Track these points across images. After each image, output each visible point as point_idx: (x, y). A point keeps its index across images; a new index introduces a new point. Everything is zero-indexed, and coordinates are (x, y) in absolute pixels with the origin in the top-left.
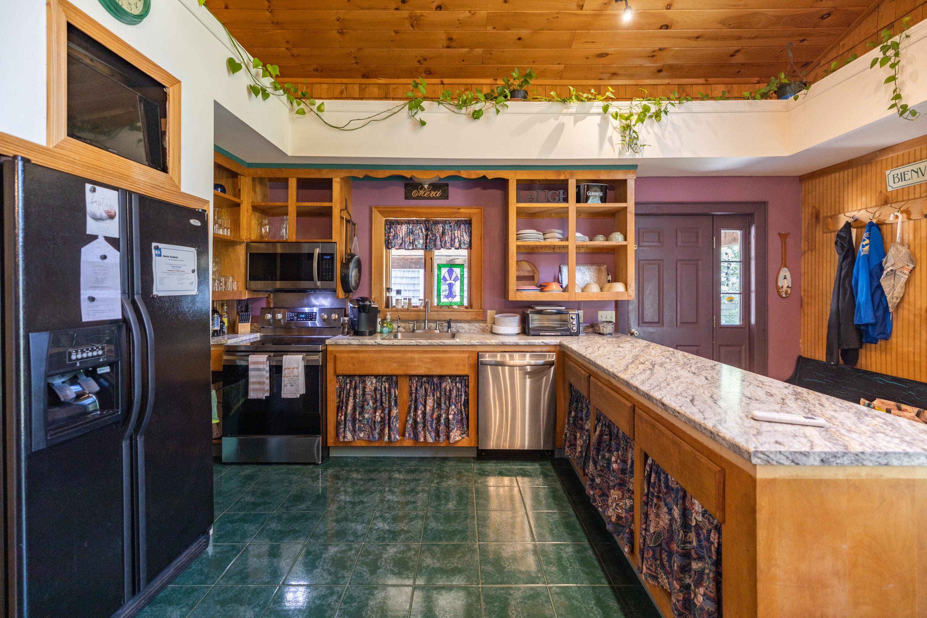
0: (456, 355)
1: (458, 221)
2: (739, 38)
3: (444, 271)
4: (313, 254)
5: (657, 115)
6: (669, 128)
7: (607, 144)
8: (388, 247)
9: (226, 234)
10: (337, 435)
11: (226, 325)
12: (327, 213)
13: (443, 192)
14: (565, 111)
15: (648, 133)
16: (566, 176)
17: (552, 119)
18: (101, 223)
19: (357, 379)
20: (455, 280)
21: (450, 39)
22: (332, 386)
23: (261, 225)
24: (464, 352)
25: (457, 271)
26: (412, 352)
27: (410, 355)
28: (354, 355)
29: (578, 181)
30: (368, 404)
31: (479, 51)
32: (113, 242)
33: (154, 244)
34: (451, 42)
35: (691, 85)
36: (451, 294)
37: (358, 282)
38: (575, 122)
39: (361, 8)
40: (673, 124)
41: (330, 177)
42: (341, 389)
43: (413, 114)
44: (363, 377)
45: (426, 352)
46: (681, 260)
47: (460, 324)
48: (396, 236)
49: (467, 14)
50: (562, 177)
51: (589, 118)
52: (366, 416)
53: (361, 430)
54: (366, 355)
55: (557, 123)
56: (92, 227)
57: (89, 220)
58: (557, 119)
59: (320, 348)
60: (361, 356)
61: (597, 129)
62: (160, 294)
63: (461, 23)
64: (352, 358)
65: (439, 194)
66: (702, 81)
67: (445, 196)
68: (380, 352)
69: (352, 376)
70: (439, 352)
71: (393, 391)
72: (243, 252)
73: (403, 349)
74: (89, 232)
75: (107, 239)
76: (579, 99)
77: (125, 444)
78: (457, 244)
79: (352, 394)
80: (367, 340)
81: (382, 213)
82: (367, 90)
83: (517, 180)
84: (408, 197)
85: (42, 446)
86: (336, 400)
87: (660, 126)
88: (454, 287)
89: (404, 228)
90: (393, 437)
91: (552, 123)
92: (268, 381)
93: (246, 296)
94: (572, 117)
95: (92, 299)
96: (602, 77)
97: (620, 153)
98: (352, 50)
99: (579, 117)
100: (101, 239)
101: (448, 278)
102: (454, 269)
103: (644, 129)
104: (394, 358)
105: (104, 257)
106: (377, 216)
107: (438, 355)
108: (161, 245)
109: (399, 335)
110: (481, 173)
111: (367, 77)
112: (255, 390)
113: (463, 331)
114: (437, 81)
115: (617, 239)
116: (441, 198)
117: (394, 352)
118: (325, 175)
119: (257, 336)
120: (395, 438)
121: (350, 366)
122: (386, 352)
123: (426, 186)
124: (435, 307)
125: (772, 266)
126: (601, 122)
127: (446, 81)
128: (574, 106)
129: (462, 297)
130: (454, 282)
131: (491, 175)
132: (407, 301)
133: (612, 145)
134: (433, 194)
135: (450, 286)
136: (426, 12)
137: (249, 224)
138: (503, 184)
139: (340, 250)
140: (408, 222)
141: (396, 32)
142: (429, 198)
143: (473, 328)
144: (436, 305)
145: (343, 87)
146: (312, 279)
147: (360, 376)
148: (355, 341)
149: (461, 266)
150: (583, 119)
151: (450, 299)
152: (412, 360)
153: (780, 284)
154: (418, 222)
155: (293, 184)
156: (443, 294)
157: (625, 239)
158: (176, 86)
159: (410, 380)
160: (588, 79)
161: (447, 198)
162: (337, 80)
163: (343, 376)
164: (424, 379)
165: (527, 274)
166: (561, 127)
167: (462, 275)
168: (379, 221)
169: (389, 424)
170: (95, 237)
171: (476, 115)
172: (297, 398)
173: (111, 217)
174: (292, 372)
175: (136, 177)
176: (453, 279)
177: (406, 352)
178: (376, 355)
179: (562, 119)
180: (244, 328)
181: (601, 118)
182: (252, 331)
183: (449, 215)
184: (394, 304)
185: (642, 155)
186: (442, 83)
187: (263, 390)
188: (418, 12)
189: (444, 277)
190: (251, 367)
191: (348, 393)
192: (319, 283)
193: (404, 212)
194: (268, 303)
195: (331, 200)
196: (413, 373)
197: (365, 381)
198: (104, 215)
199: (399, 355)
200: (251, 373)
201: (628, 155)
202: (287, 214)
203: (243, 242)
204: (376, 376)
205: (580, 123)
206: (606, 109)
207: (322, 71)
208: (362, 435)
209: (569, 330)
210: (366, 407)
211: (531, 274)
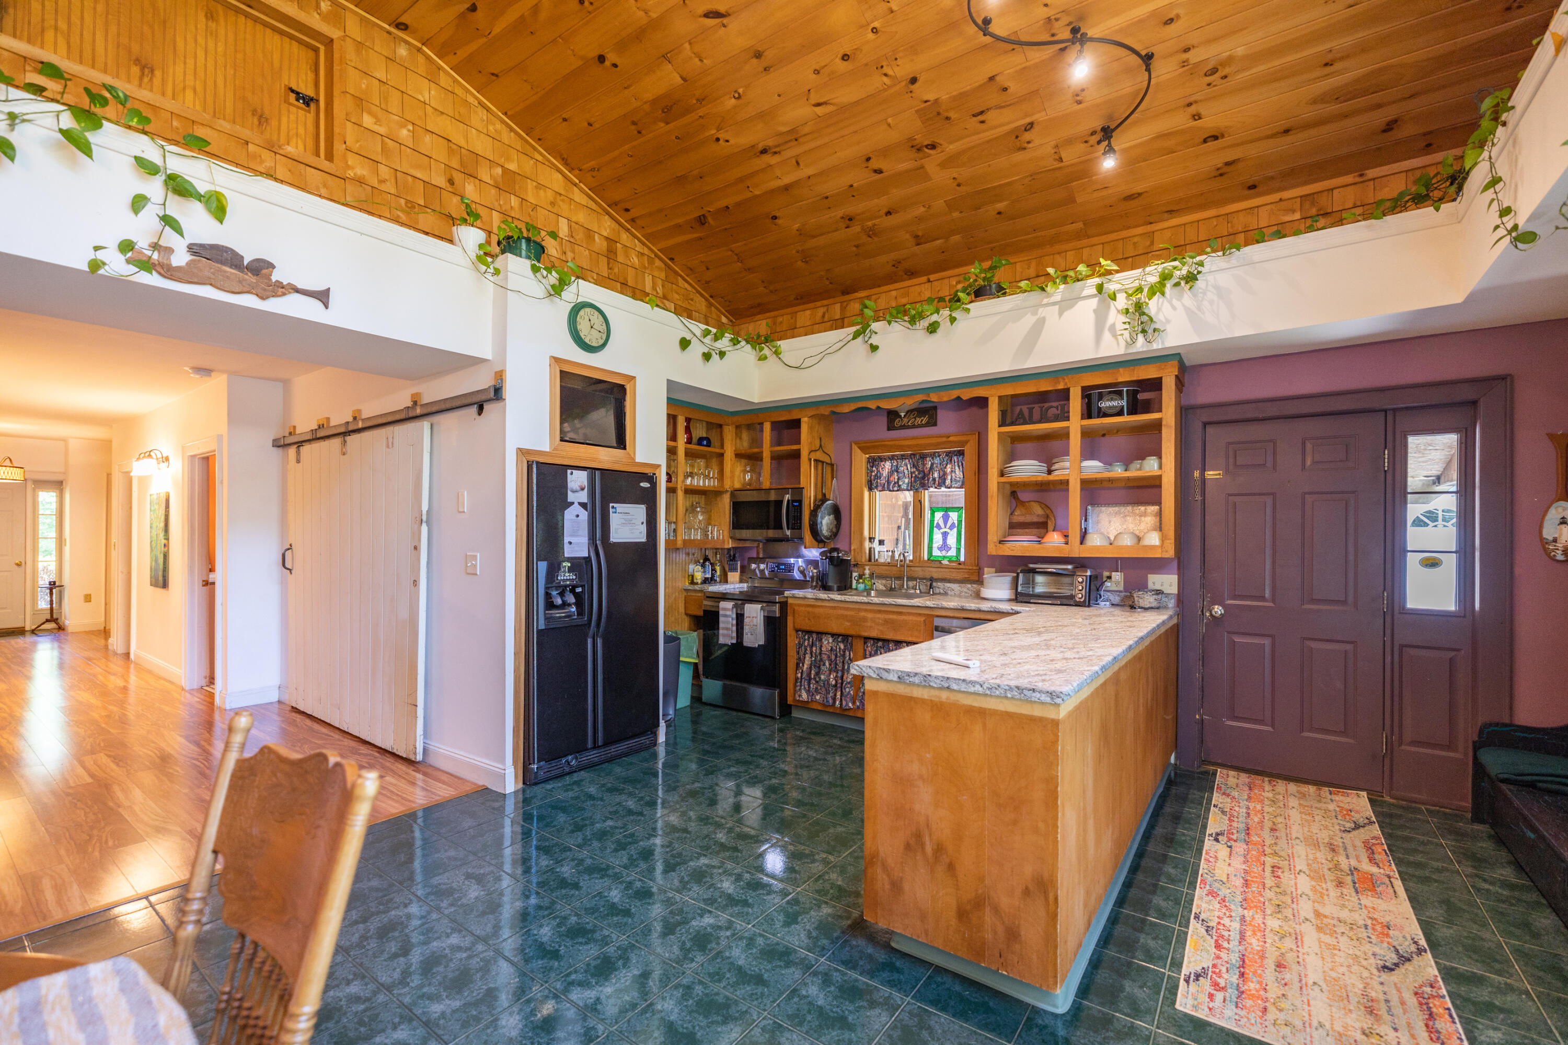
0: (911, 618)
1: (950, 452)
2: (1379, 106)
3: (938, 516)
4: (781, 502)
5: (1191, 278)
6: (1210, 296)
7: (1107, 335)
8: (870, 489)
9: (701, 484)
10: (795, 691)
11: (718, 573)
12: (796, 455)
13: (930, 418)
14: (1045, 301)
15: (1174, 308)
16: (1066, 384)
17: (1029, 315)
18: (576, 494)
19: (814, 636)
20: (951, 528)
21: (917, 237)
22: (792, 640)
23: (745, 472)
24: (920, 615)
25: (954, 516)
26: (866, 610)
27: (862, 614)
28: (810, 609)
29: (1084, 389)
30: (824, 665)
31: (956, 238)
32: (583, 505)
33: (611, 505)
34: (919, 240)
35: (1328, 190)
36: (945, 547)
37: (834, 530)
38: (1061, 314)
39: (814, 237)
40: (1217, 288)
41: (798, 417)
42: (800, 645)
43: (866, 339)
44: (820, 634)
45: (880, 612)
46: (1309, 493)
47: (948, 585)
48: (878, 477)
49: (922, 209)
50: (1061, 386)
51: (1081, 304)
52: (823, 677)
53: (817, 691)
54: (821, 610)
55: (1035, 318)
56: (571, 497)
57: (569, 493)
58: (1035, 313)
59: (777, 598)
60: (817, 611)
61: (1092, 317)
62: (615, 541)
63: (920, 219)
64: (809, 612)
65: (925, 420)
66: (1349, 179)
67: (933, 423)
68: (834, 608)
69: (809, 632)
70: (893, 613)
71: (847, 653)
72: (728, 500)
73: (857, 606)
74: (569, 500)
75: (580, 504)
76: (1065, 280)
77: (590, 641)
78: (948, 482)
79: (808, 652)
80: (836, 596)
81: (864, 450)
82: (848, 308)
83: (1000, 397)
84: (890, 428)
85: (543, 627)
86: (796, 656)
87: (1194, 296)
88: (949, 537)
89: (888, 465)
90: (844, 703)
91: (1029, 320)
92: (734, 628)
93: (730, 544)
94: (1057, 307)
95: (570, 543)
96: (1152, 220)
97: (1128, 345)
98: (822, 273)
99: (1065, 305)
100: (576, 504)
101: (942, 525)
102: (951, 514)
103: (1166, 304)
104: (846, 616)
105: (578, 516)
106: (857, 452)
107: (891, 616)
108: (615, 505)
109: (873, 593)
110: (955, 394)
111: (848, 293)
112: (724, 635)
113: (953, 593)
114: (924, 279)
115: (1150, 466)
116: (928, 425)
117: (847, 609)
118: (795, 416)
119: (745, 586)
120: (847, 704)
121: (807, 621)
122: (841, 608)
123: (903, 414)
124: (924, 561)
125: (1526, 499)
126: (1098, 306)
127: (932, 277)
128: (1058, 292)
129: (959, 550)
130: (948, 531)
131: (967, 395)
132: (890, 553)
133: (1115, 336)
134: (918, 421)
135: (945, 535)
136: (876, 221)
137: (732, 472)
138: (982, 402)
139: (810, 495)
140: (892, 458)
141: (857, 246)
142: (914, 426)
143: (965, 590)
144: (926, 558)
145: (825, 309)
146: (781, 528)
147: (818, 633)
148: (823, 595)
149: (958, 509)
150: (1072, 306)
151: (944, 553)
152: (865, 619)
153: (1548, 533)
154: (903, 457)
155: (767, 427)
156: (935, 545)
157: (1160, 467)
158: (632, 382)
159: (865, 643)
160: (1129, 228)
161: (935, 424)
162: (818, 304)
163: (803, 631)
164: (880, 644)
165: (1035, 519)
166: (1041, 322)
167: (960, 522)
168: (860, 459)
169: (841, 687)
170: (573, 503)
171: (933, 328)
172: (754, 648)
173: (583, 489)
174: (752, 621)
175: (601, 457)
176: (948, 526)
177: (859, 610)
178: (830, 611)
179: (1042, 312)
180: (734, 576)
181: (1099, 301)
182: (741, 581)
183: (937, 445)
184: (877, 557)
185: (1163, 343)
186: (929, 281)
187: (732, 638)
188: (870, 224)
189: (938, 524)
190: (721, 612)
191: (806, 650)
192: (788, 533)
193: (884, 446)
194: (758, 553)
195: (798, 442)
196: (866, 634)
197: (821, 640)
198: (578, 488)
199: (852, 613)
200: (721, 619)
201: (1141, 345)
202: (762, 460)
203: (727, 491)
204: (833, 635)
205: (1066, 314)
206: (1100, 288)
207: (801, 298)
208: (818, 697)
209: (1072, 597)
210: (822, 668)
211: (1041, 520)
